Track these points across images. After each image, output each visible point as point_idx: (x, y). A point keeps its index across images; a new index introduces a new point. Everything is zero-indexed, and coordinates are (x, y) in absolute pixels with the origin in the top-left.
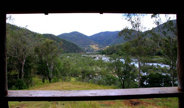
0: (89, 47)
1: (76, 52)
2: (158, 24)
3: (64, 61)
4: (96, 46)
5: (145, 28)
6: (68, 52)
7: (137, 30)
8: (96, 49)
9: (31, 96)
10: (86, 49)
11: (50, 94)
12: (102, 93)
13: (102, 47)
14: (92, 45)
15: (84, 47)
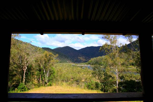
0: (78, 58)
1: (67, 62)
2: (131, 41)
3: (58, 69)
4: (83, 58)
5: (121, 44)
6: (61, 62)
7: (115, 46)
8: (83, 60)
9: (26, 98)
10: (75, 60)
11: (41, 96)
12: (82, 96)
13: (88, 59)
14: (80, 57)
15: (74, 58)
